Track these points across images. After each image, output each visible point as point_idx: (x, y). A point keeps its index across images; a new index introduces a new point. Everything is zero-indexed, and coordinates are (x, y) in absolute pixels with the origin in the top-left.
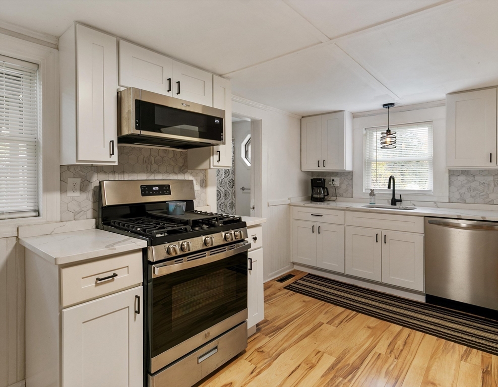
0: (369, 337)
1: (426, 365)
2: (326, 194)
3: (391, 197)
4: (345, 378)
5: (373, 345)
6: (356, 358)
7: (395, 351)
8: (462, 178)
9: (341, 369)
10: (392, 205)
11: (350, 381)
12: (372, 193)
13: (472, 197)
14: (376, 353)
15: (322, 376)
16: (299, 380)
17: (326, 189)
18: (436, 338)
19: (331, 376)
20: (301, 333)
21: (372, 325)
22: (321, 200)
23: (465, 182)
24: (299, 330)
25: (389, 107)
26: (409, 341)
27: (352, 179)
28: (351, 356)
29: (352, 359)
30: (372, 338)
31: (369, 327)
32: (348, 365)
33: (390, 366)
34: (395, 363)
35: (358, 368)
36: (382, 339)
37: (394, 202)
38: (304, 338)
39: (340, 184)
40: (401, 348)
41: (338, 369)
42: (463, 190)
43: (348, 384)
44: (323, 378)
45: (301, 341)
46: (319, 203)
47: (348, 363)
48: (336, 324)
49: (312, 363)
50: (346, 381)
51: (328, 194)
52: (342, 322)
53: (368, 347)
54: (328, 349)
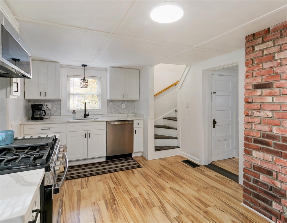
0: (104, 184)
1: (129, 182)
2: (44, 114)
3: (84, 113)
4: (115, 204)
5: (108, 186)
6: (109, 194)
7: (117, 183)
8: (111, 103)
9: (110, 202)
10: (84, 117)
11: (117, 204)
12: (74, 112)
13: (115, 111)
14: (113, 188)
15: (108, 210)
16: (101, 220)
17: (43, 111)
18: (121, 171)
19: (110, 208)
20: (76, 201)
21: (99, 179)
22: (42, 119)
23: (112, 105)
24: (73, 201)
25: (84, 67)
26: (116, 177)
27: (60, 104)
28: (107, 196)
29: (109, 196)
30: (105, 184)
31: (99, 180)
32: (110, 199)
33: (122, 189)
34: (122, 187)
35: (115, 198)
36: (109, 182)
37: (85, 116)
38: (80, 202)
39: (52, 108)
40: (117, 181)
41: (109, 203)
42: (112, 108)
43: (118, 205)
44: (109, 211)
45: (81, 205)
46: (40, 121)
47: (109, 199)
48: (85, 187)
49: (98, 209)
50: (116, 205)
51: (45, 114)
52: (87, 185)
53: (108, 187)
54: (96, 199)
